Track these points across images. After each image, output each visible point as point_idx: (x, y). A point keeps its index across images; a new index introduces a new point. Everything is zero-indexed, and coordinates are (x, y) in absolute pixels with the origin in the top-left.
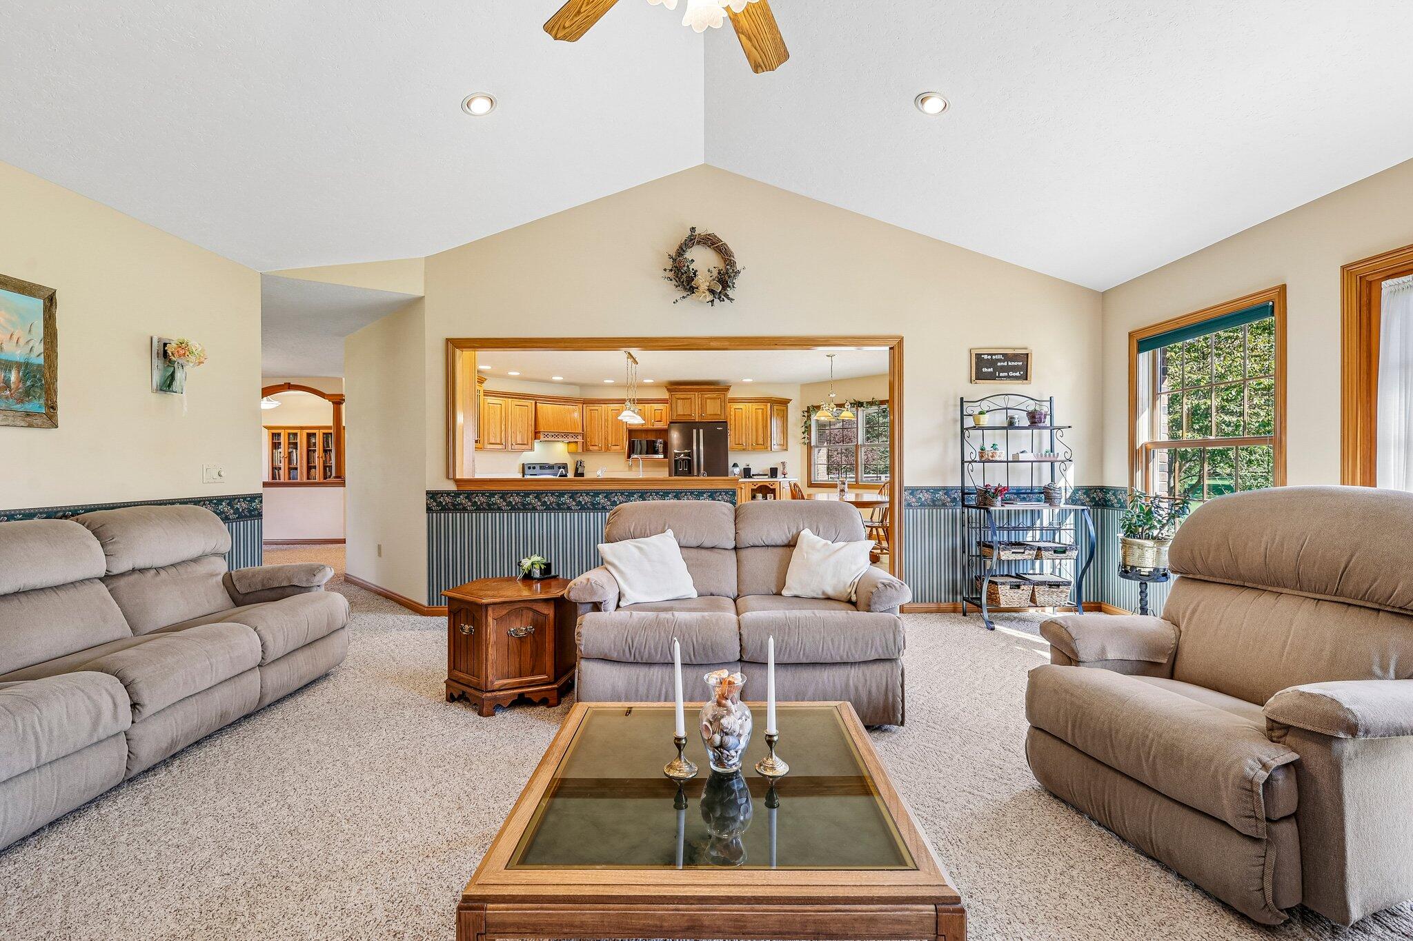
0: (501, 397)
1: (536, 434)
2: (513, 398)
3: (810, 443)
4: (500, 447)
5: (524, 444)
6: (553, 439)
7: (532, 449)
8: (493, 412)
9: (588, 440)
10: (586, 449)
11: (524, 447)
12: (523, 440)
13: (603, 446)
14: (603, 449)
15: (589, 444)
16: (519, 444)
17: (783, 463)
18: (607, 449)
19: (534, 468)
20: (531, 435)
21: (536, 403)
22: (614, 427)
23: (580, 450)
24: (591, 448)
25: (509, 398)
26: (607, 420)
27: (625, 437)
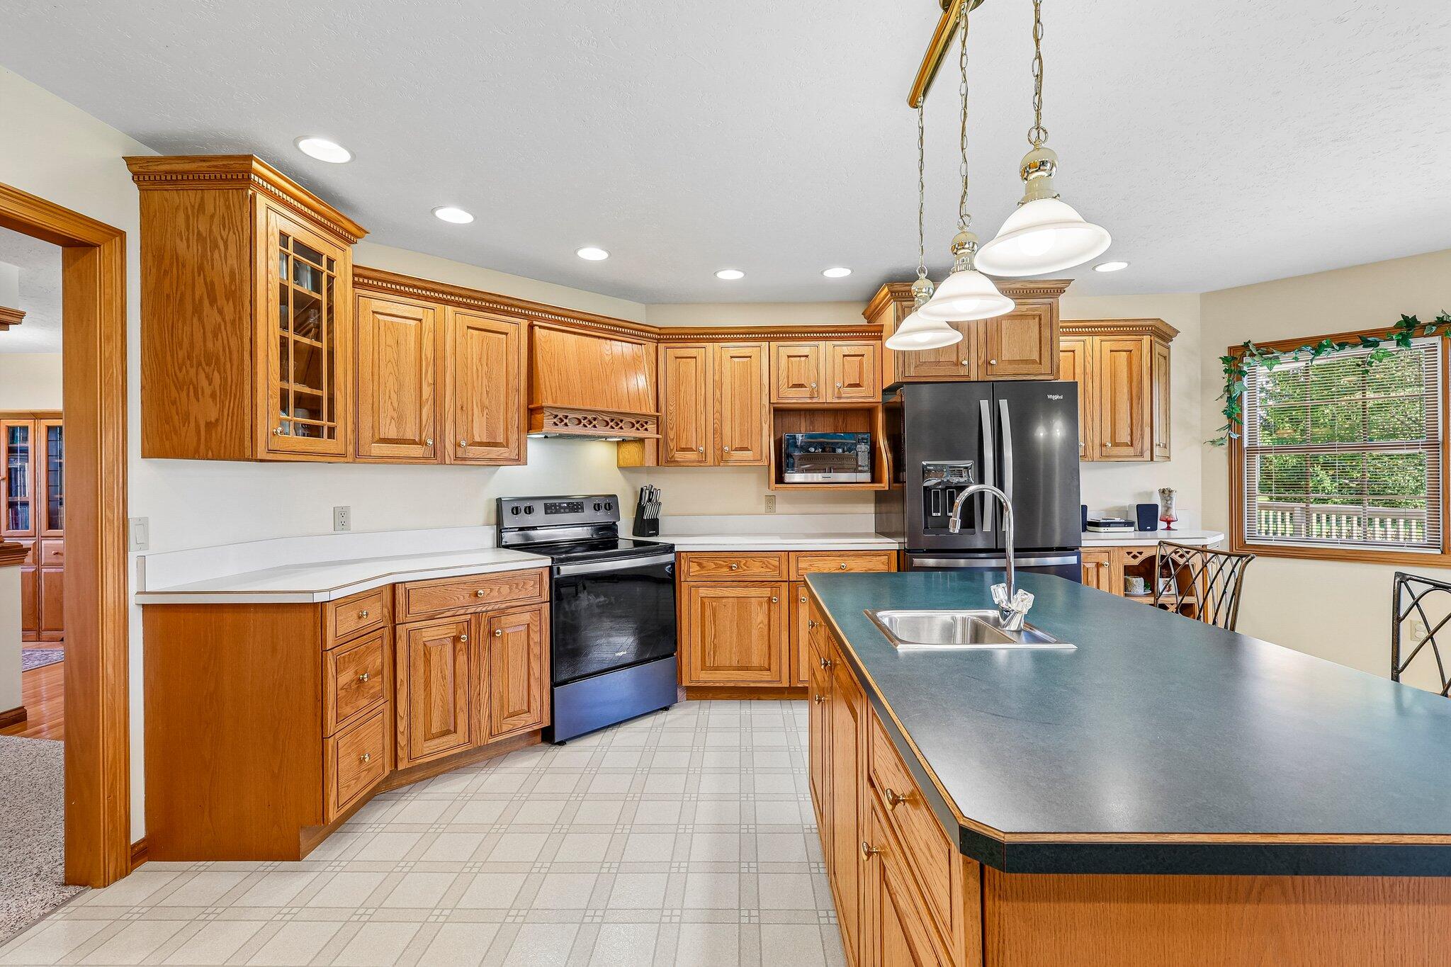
0: (419, 297)
1: (532, 415)
2: (459, 304)
3: (1240, 439)
4: (416, 451)
5: (495, 445)
6: (578, 430)
7: (520, 459)
8: (390, 341)
9: (672, 434)
10: (665, 459)
11: (494, 452)
12: (491, 430)
13: (710, 452)
14: (710, 459)
15: (672, 445)
16: (481, 444)
17: (1166, 493)
18: (722, 459)
19: (529, 510)
20: (517, 417)
21: (531, 327)
22: (737, 402)
23: (650, 460)
24: (679, 456)
25: (447, 302)
26: (719, 385)
27: (766, 427)
